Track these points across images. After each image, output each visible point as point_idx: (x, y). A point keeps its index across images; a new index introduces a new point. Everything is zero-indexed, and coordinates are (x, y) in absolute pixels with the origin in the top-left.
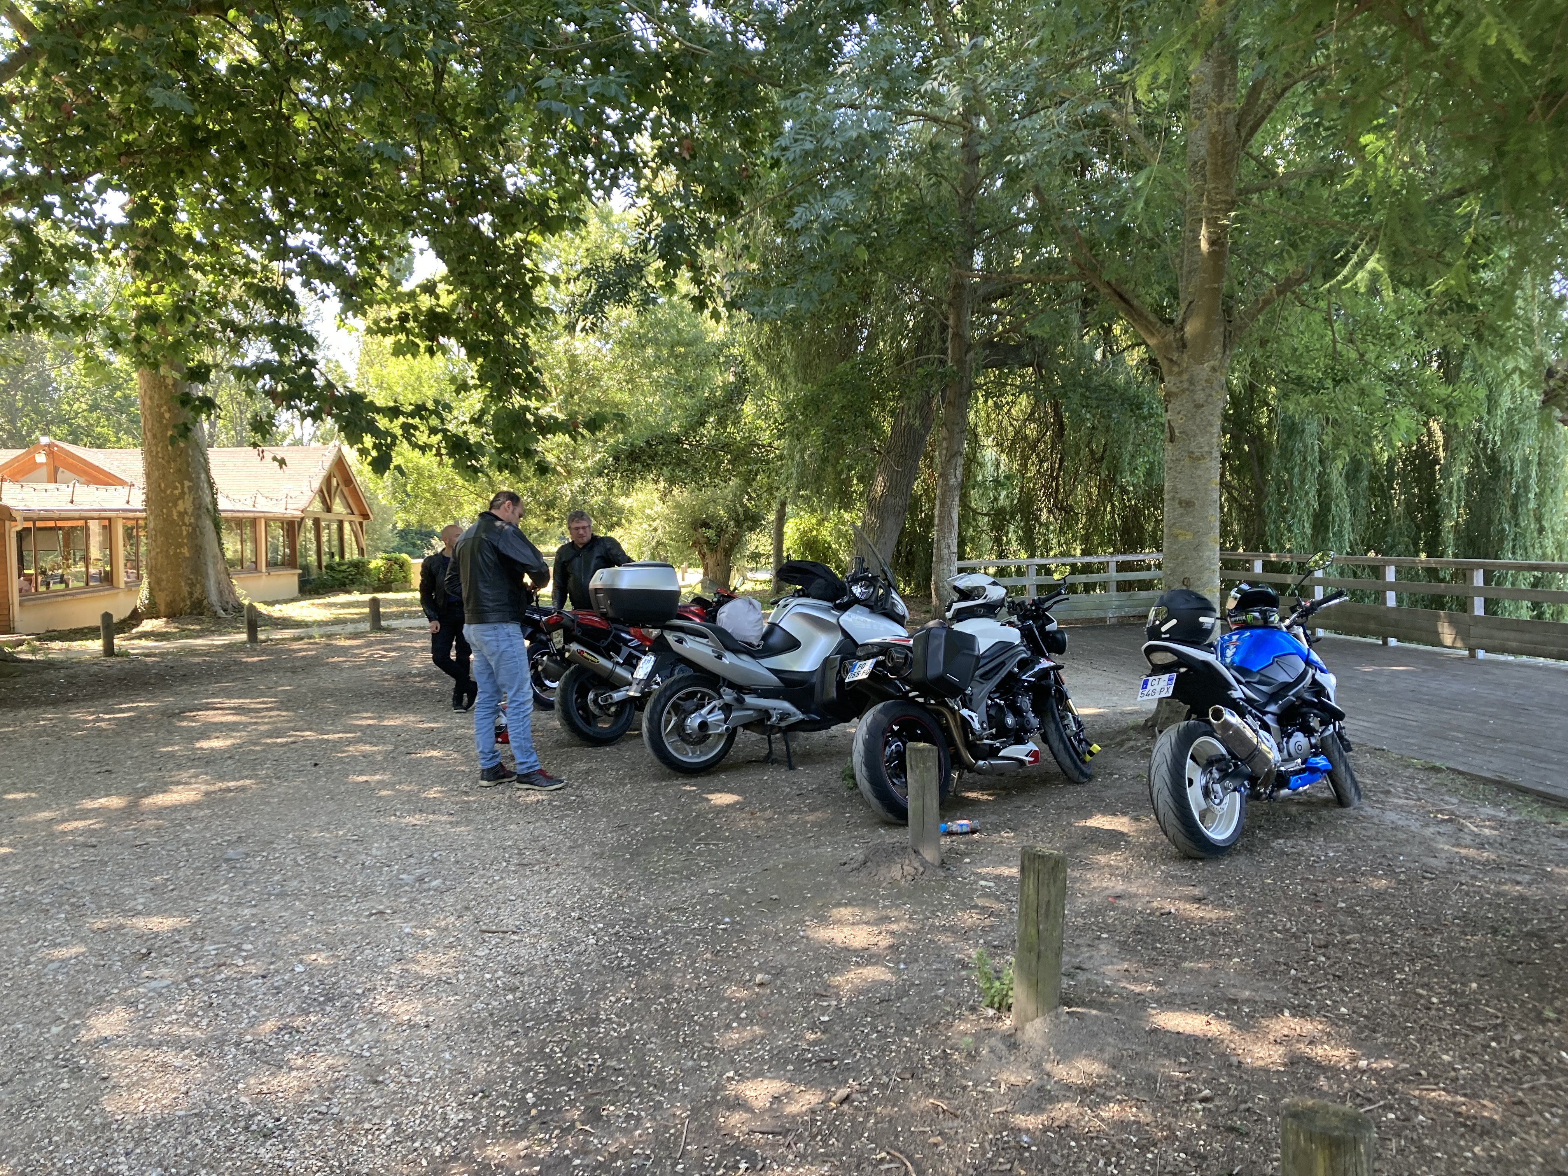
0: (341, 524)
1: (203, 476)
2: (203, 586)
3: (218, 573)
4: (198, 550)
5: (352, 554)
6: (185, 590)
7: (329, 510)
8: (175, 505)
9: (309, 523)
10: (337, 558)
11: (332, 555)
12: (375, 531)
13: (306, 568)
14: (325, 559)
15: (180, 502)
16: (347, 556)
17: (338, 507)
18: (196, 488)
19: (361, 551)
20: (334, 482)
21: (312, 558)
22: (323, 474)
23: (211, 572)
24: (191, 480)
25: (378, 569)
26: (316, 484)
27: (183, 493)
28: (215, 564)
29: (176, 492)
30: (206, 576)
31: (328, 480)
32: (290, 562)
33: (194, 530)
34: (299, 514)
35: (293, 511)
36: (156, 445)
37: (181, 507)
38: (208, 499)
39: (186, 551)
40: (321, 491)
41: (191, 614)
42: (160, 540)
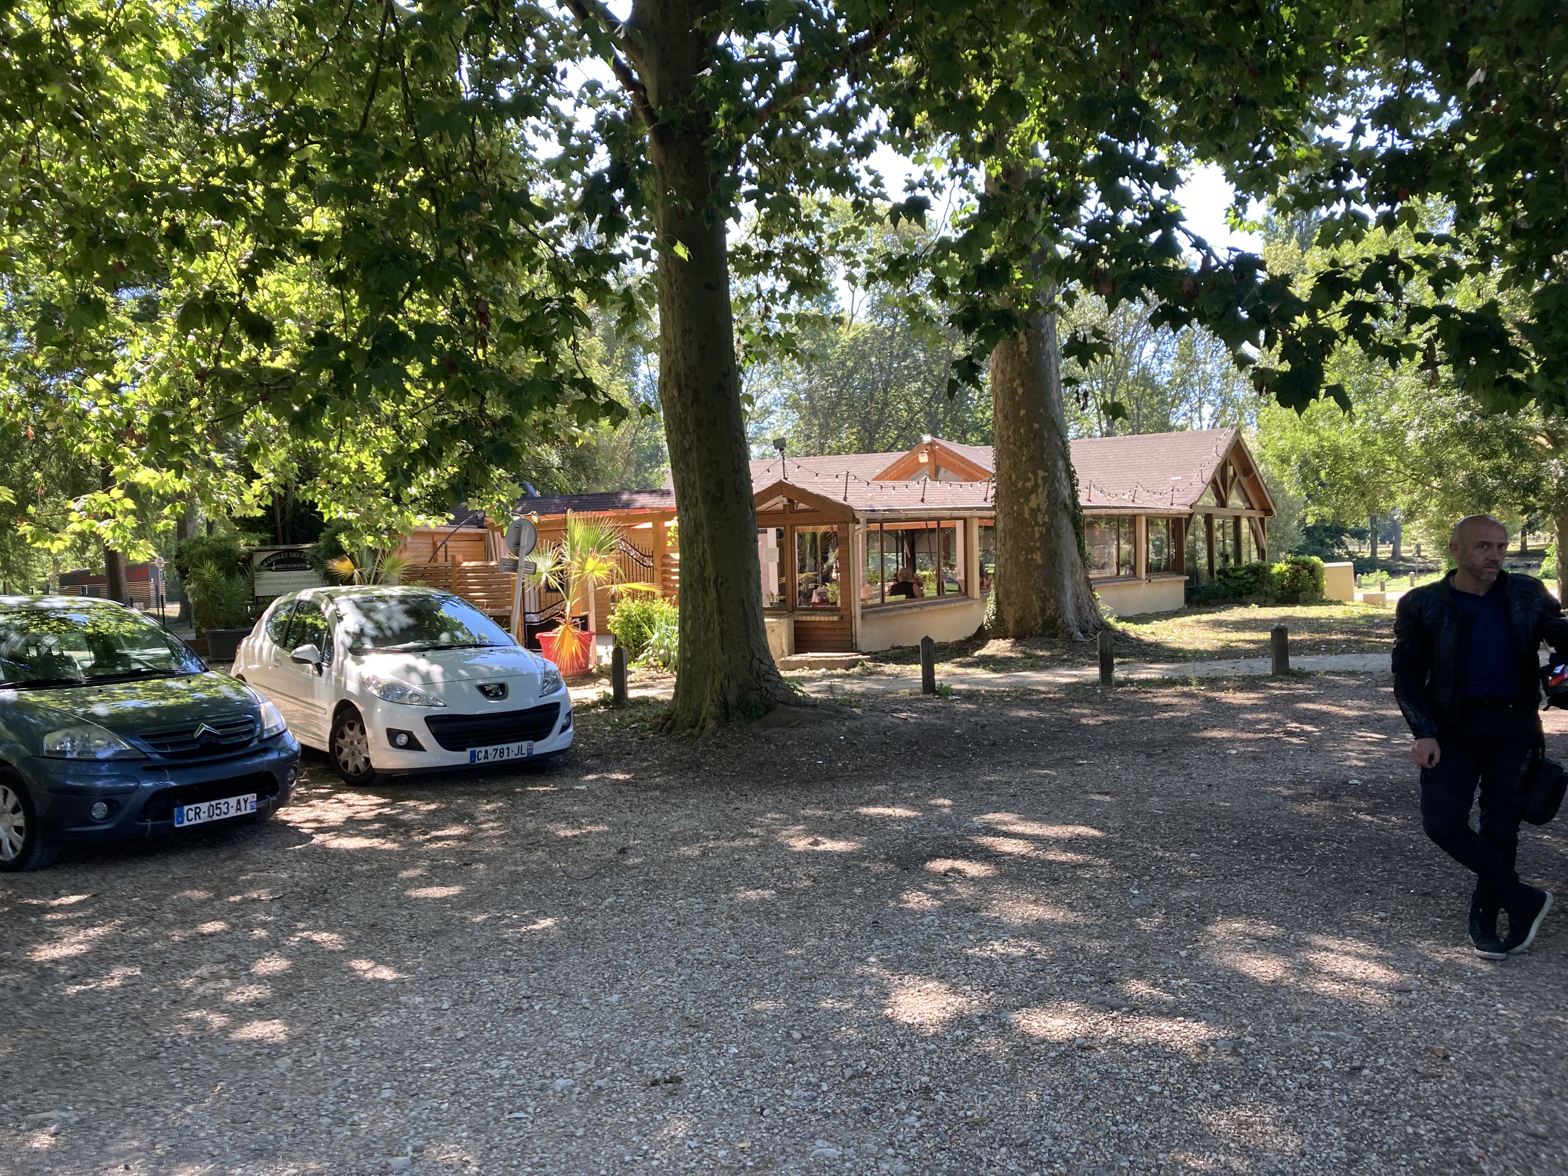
0: (1237, 520)
1: (1061, 463)
2: (1058, 601)
3: (1076, 584)
4: (1053, 556)
5: (1251, 556)
6: (1037, 604)
7: (1223, 503)
8: (1027, 501)
9: (1200, 519)
10: (1232, 561)
11: (1226, 558)
12: (1277, 529)
13: (1194, 574)
14: (1218, 564)
15: (1033, 497)
16: (1245, 559)
17: (1235, 501)
18: (1051, 479)
19: (1262, 553)
20: (1231, 471)
21: (1202, 561)
22: (1217, 461)
23: (1068, 583)
24: (1046, 469)
25: (1281, 574)
26: (1208, 475)
27: (1036, 485)
28: (1073, 573)
29: (1028, 484)
30: (1060, 588)
31: (1223, 468)
32: (1175, 566)
33: (1048, 530)
34: (1186, 509)
35: (1180, 507)
36: (1007, 428)
37: (1033, 504)
38: (1066, 492)
39: (1038, 558)
40: (1214, 481)
41: (1042, 635)
42: (1010, 543)
